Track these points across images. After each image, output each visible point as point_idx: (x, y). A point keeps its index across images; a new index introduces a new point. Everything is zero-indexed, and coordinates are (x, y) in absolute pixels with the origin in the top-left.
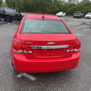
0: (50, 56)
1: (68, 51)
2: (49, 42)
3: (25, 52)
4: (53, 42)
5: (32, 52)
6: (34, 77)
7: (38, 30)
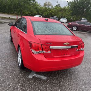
0: (64, 55)
1: (77, 50)
2: (65, 42)
3: (44, 52)
4: (68, 42)
5: (50, 52)
6: (45, 76)
7: (49, 32)
